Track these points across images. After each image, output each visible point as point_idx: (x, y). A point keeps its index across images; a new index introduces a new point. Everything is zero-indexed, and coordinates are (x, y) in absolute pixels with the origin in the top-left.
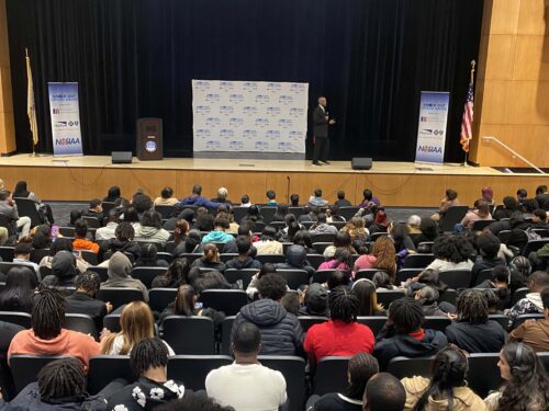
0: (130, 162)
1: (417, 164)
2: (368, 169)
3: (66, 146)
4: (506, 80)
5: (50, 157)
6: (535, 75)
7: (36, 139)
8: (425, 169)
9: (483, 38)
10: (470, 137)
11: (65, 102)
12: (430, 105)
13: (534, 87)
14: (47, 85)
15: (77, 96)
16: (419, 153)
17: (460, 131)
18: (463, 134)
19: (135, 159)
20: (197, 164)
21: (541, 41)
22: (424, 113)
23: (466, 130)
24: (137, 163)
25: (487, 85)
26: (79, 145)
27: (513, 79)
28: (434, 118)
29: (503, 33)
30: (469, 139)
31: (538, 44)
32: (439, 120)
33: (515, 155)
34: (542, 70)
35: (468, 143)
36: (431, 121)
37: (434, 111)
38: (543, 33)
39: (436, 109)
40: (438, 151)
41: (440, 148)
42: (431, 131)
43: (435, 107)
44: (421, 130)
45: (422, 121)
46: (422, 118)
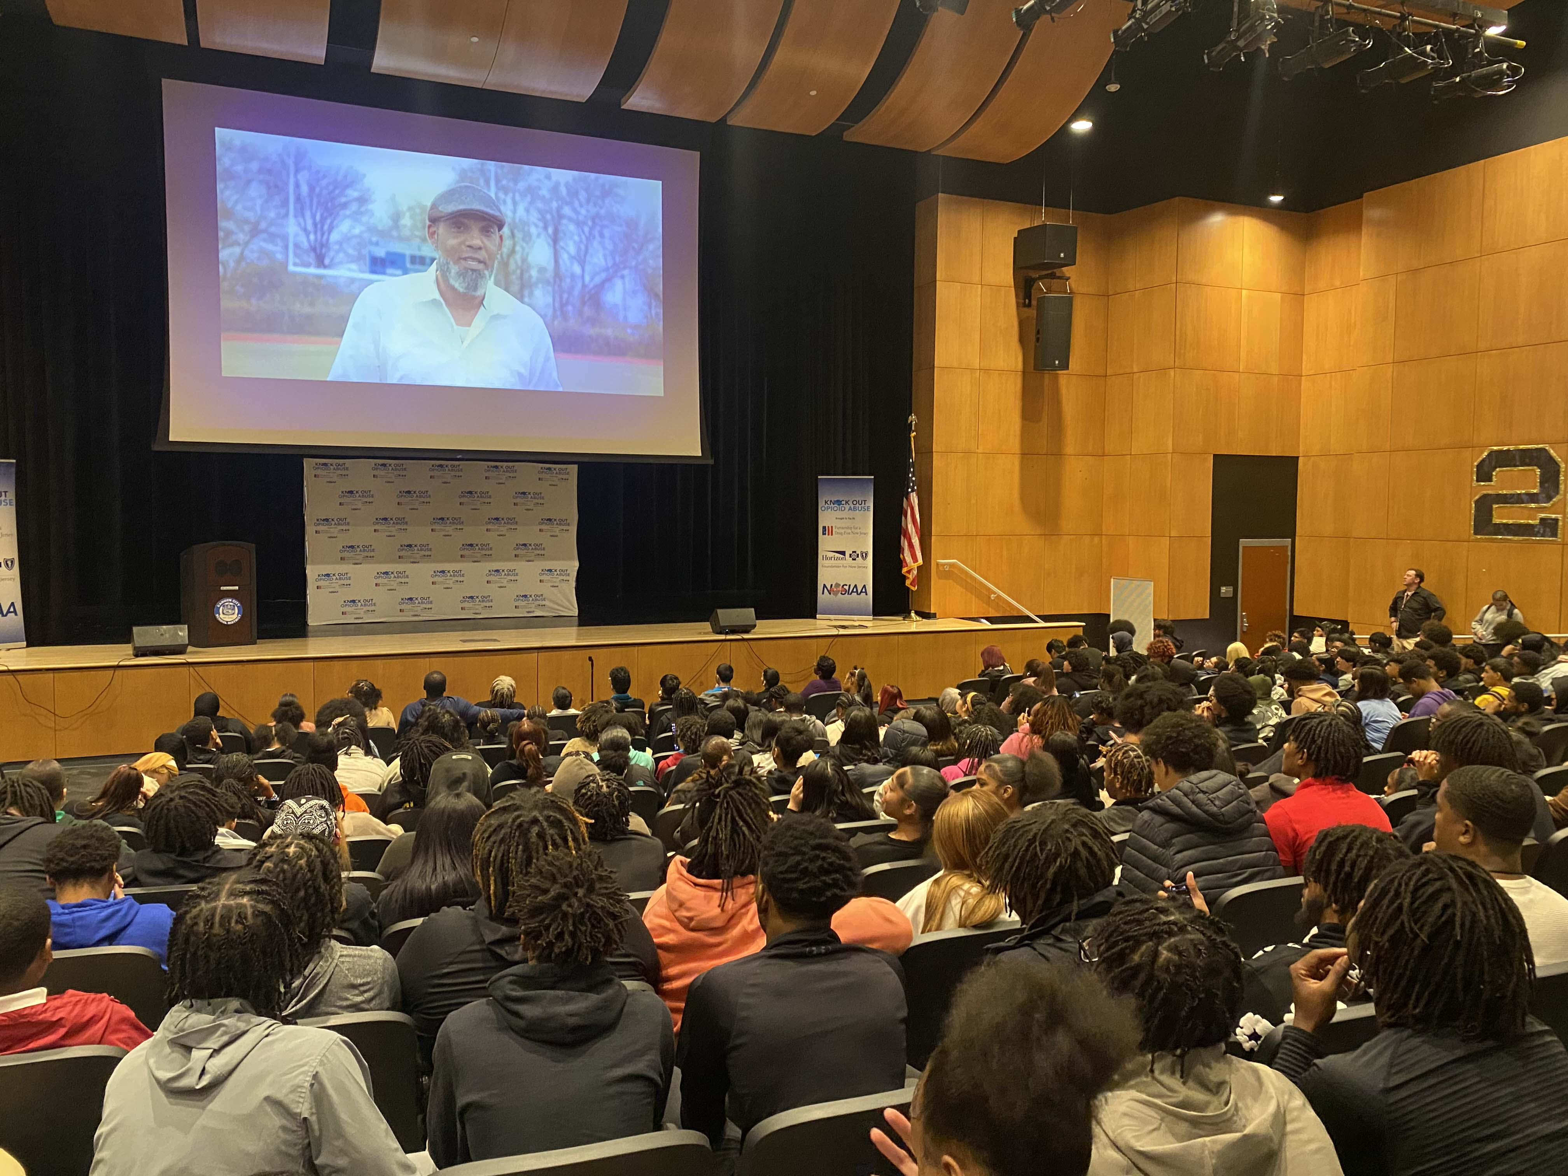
0: (187, 651)
2: (747, 632)
4: (968, 453)
6: (1015, 444)
8: (853, 626)
9: (918, 375)
10: (920, 561)
12: (839, 502)
13: (1015, 463)
15: (12, 495)
16: (823, 598)
17: (900, 550)
18: (906, 554)
20: (314, 648)
22: (826, 517)
23: (911, 546)
25: (937, 462)
26: (16, 621)
27: (979, 451)
28: (848, 528)
29: (955, 365)
30: (915, 565)
31: (1013, 386)
32: (858, 531)
33: (995, 593)
34: (1026, 435)
35: (915, 572)
36: (841, 534)
37: (846, 514)
38: (1020, 367)
39: (850, 509)
40: (861, 592)
41: (864, 586)
42: (843, 553)
43: (847, 507)
44: (825, 554)
45: (824, 534)
46: (824, 528)
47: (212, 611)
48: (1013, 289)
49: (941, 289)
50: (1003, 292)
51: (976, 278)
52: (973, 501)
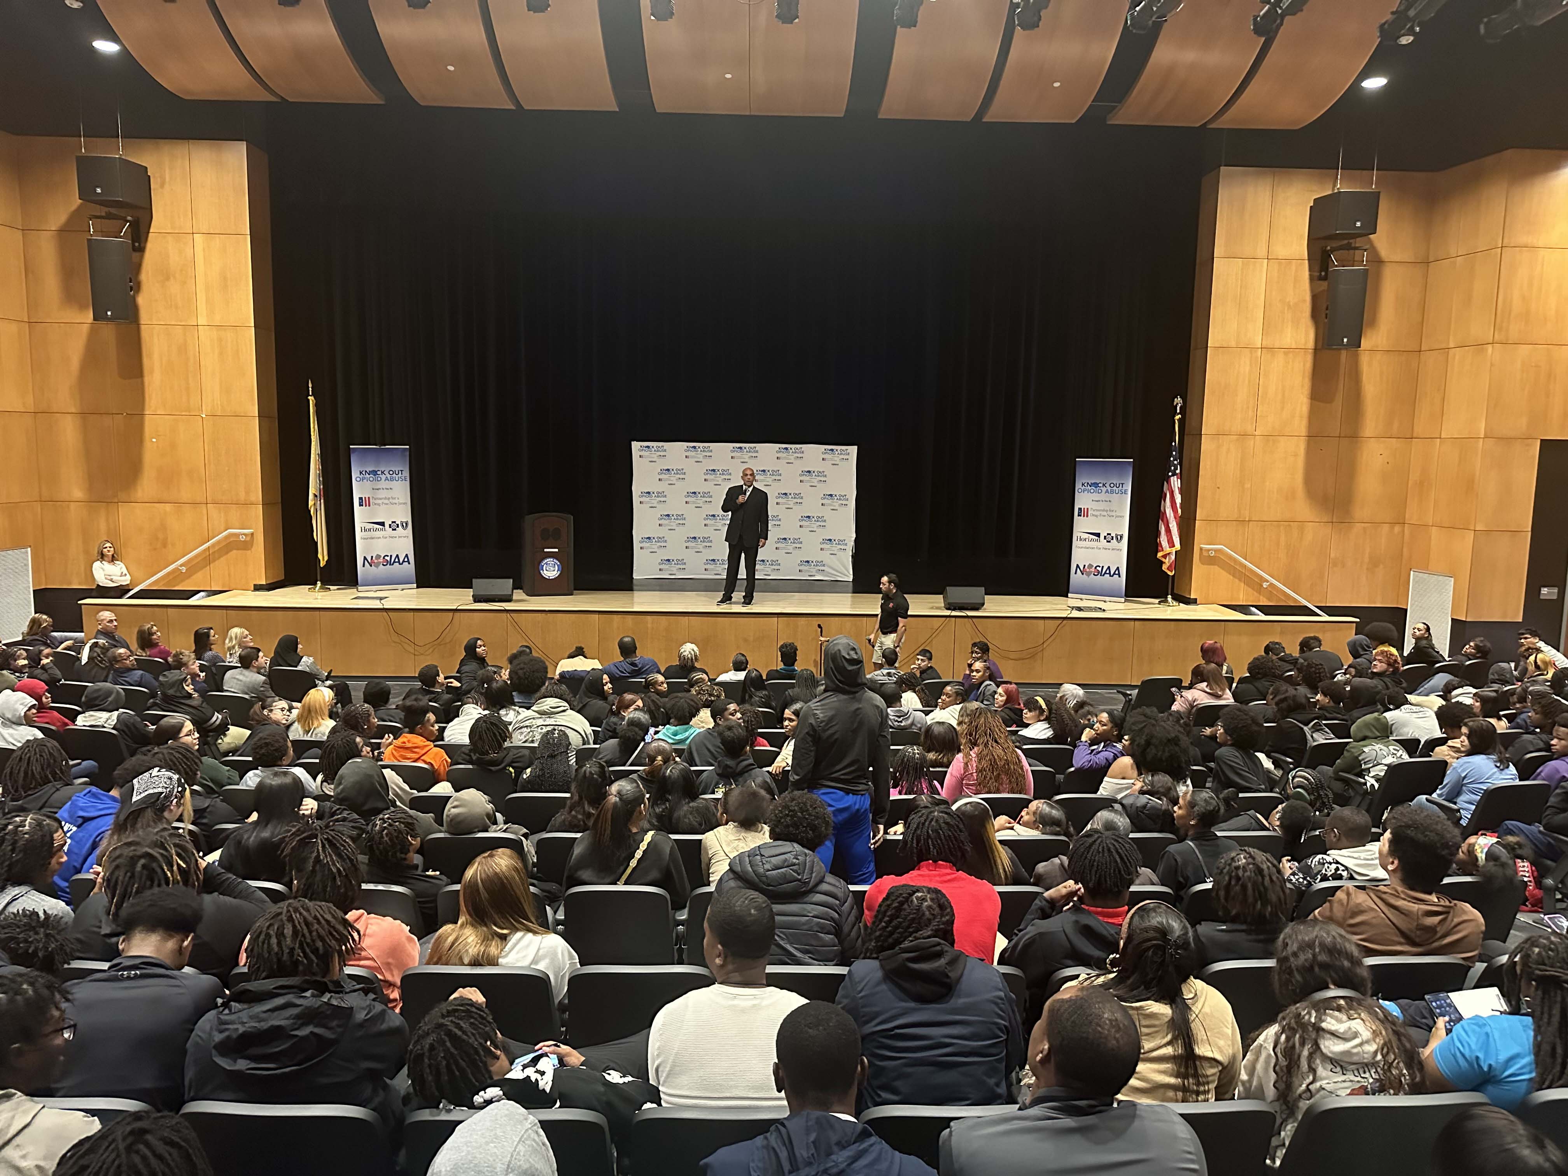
0: (509, 600)
1: (1073, 600)
2: (976, 609)
3: (382, 570)
4: (1244, 435)
5: (352, 592)
6: (1300, 426)
7: (323, 556)
8: (1090, 609)
9: (1195, 355)
10: (1178, 546)
11: (383, 484)
12: (1096, 485)
13: (1299, 446)
14: (349, 452)
15: (407, 474)
16: (1076, 578)
17: (1158, 534)
18: (1163, 540)
19: (518, 594)
20: (642, 601)
21: (1309, 358)
22: (1082, 500)
23: (1168, 531)
24: (523, 601)
25: (1206, 445)
26: (410, 569)
27: (1256, 433)
28: (1104, 510)
29: (1233, 344)
30: (1174, 550)
31: (1303, 365)
32: (1114, 514)
33: (1267, 581)
34: (1313, 415)
35: (1173, 557)
36: (1096, 516)
37: (1103, 496)
38: (1311, 344)
39: (1107, 491)
40: (1114, 574)
41: (1118, 568)
42: (1098, 535)
43: (1104, 489)
44: (1079, 535)
45: (1079, 515)
46: (1080, 509)
47: (537, 568)
48: (1307, 262)
49: (1219, 266)
50: (1294, 268)
51: (1262, 251)
52: (1248, 486)
